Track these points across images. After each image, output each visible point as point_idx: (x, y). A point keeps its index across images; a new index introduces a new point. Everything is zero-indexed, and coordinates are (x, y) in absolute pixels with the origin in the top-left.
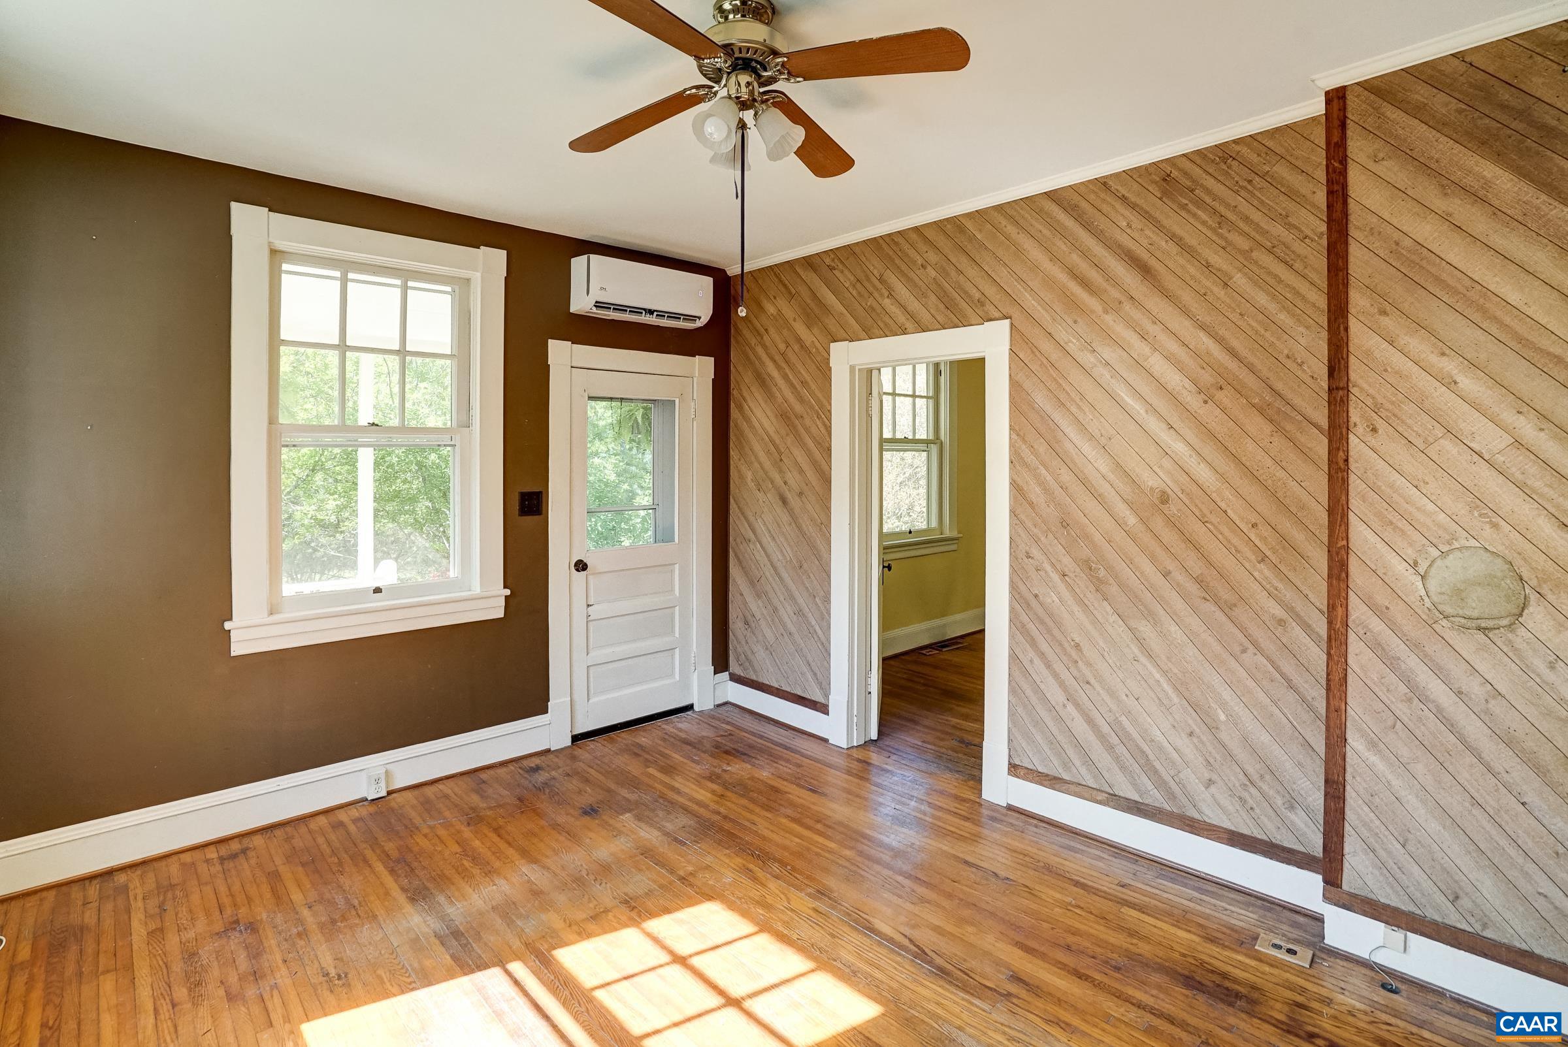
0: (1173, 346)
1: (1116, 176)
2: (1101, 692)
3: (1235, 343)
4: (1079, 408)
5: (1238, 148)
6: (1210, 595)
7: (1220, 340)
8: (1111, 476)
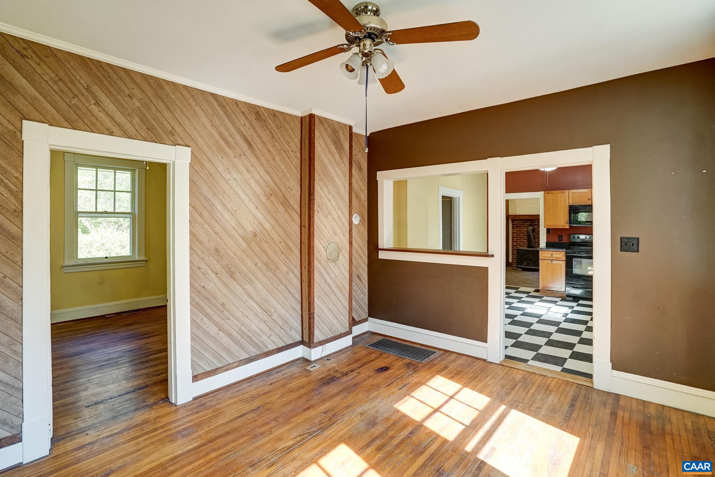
0: (258, 178)
1: (241, 102)
2: (233, 320)
3: (276, 180)
4: (223, 197)
5: (278, 114)
6: (269, 269)
7: (272, 178)
8: (236, 228)
